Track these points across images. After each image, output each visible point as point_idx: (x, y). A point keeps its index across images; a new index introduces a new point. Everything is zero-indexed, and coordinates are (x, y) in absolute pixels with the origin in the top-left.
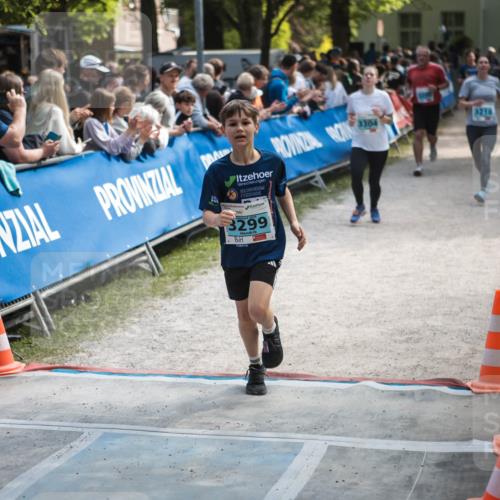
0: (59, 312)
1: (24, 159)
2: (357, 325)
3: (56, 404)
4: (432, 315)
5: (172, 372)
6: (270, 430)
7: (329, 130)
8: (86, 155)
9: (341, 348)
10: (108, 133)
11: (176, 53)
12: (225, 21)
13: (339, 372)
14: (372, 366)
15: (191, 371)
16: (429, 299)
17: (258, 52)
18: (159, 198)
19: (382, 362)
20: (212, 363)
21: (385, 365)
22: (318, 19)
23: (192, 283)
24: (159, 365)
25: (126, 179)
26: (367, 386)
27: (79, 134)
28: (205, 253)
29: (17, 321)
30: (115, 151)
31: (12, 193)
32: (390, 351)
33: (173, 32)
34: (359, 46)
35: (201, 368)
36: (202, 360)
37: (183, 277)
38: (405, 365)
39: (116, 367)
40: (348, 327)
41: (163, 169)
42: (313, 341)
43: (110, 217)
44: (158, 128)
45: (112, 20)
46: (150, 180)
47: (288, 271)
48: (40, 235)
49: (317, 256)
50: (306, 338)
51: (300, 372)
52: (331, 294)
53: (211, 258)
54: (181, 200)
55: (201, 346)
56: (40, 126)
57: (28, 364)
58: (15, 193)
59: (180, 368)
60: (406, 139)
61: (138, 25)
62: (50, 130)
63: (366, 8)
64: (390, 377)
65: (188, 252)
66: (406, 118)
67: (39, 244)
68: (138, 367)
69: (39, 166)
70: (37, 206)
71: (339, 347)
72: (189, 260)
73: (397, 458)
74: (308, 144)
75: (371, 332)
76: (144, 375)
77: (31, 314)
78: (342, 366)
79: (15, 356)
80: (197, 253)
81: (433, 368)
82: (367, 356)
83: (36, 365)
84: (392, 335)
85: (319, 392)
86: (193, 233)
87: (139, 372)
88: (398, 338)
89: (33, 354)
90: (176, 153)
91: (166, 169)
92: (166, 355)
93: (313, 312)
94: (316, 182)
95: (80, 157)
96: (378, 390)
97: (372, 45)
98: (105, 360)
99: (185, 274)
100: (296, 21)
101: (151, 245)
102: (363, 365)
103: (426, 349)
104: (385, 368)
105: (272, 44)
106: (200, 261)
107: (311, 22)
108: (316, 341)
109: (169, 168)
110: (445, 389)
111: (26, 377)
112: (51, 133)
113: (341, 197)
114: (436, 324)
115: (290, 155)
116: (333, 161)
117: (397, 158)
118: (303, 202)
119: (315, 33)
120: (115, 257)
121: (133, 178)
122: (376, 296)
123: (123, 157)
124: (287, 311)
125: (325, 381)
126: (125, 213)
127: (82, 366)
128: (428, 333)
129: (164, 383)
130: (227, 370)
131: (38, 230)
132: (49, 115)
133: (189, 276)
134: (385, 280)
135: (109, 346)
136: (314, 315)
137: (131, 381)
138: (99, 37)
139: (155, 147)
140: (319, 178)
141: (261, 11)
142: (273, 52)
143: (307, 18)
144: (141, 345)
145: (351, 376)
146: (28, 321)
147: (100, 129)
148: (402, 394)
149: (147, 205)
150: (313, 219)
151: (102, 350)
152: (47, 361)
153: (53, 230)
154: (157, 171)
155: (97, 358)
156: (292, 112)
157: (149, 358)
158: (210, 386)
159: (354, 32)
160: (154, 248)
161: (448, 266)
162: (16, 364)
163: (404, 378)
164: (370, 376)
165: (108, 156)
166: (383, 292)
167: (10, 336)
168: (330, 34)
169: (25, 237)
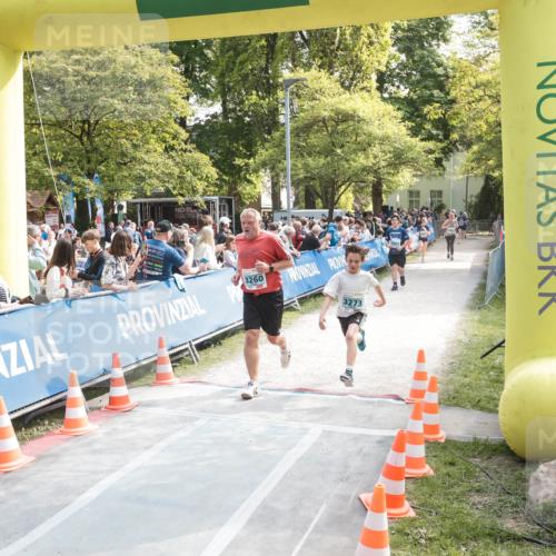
6: (295, 420)
12: (315, 195)
13: (339, 389)
17: (327, 211)
22: (365, 193)
26: (351, 398)
27: (220, 259)
31: (181, 290)
34: (387, 207)
38: (374, 386)
43: (234, 301)
48: (195, 312)
58: (183, 290)
63: (390, 188)
67: (193, 316)
69: (196, 276)
70: (194, 297)
73: (357, 438)
77: (187, 353)
81: (388, 388)
84: (371, 369)
103: (387, 378)
104: (363, 388)
107: (362, 194)
110: (391, 400)
131: (193, 309)
148: (368, 403)
152: (191, 378)
153: (201, 309)
167: (173, 365)
169: (187, 313)
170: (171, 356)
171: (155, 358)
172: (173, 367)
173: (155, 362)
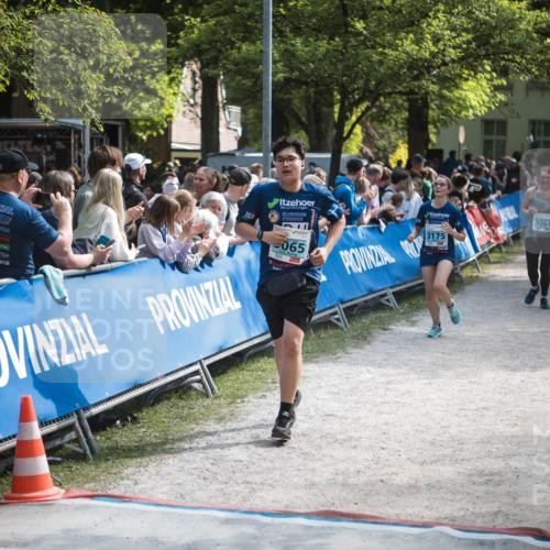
0: (102, 433)
1: (73, 265)
2: (431, 463)
3: (97, 537)
4: (514, 455)
5: (224, 506)
7: (404, 244)
8: (139, 262)
9: (413, 488)
10: (164, 240)
11: (237, 154)
12: (293, 122)
13: (410, 515)
14: (447, 510)
15: (247, 506)
16: (513, 436)
18: (217, 312)
19: (459, 506)
20: (271, 498)
21: (462, 509)
22: (393, 123)
23: (249, 407)
24: (211, 497)
25: (182, 290)
26: (441, 533)
28: (264, 374)
29: (58, 442)
30: (171, 258)
31: (57, 301)
32: (468, 494)
33: (235, 130)
34: (439, 153)
35: (258, 503)
36: (259, 494)
37: (239, 401)
38: (484, 510)
39: (163, 498)
40: (422, 464)
41: (221, 281)
42: (380, 478)
43: (162, 332)
44: (218, 235)
45: (170, 116)
46: (207, 292)
47: (355, 398)
48: (86, 348)
49: (388, 383)
50: (374, 474)
51: (368, 513)
52: (401, 426)
53: (270, 380)
54: (239, 314)
55: (258, 479)
56: (91, 229)
57: (67, 491)
58: (62, 301)
59: (234, 503)
60: (488, 257)
61: (199, 122)
62: (102, 234)
63: (446, 113)
64: (467, 524)
65: (246, 373)
66: (488, 233)
67: (85, 357)
68: (188, 499)
69: (88, 272)
70: (84, 316)
71: (411, 486)
72: (246, 382)
74: (380, 259)
75: (446, 472)
76: (194, 508)
77: (72, 435)
78: (414, 508)
79: (54, 480)
80: (255, 374)
81: (515, 515)
82: (443, 499)
83: (77, 492)
84: (470, 475)
85: (388, 536)
86: (251, 352)
87: (189, 504)
88: (476, 479)
89: (72, 479)
90: (236, 263)
91: (225, 281)
92: (218, 486)
93: (382, 445)
94: (388, 300)
95: (134, 264)
96: (453, 537)
97: (452, 153)
98: (152, 489)
99: (242, 397)
100: (369, 124)
101: (206, 363)
102: (437, 508)
103: (508, 494)
104: (462, 513)
105: (343, 149)
106: (259, 383)
107: (385, 126)
108: (384, 478)
109: (228, 279)
110: (529, 540)
111: (66, 505)
112: (102, 237)
113: (414, 318)
114: (518, 465)
115: (360, 270)
116: (407, 278)
117: (477, 277)
118: (372, 323)
119: (389, 137)
120: (166, 375)
121: (189, 289)
122: (454, 431)
123: (179, 265)
124: (354, 443)
125: (394, 524)
126: (179, 326)
127: (127, 495)
128: (510, 475)
129: (216, 518)
130: (287, 506)
131: (84, 342)
132: (103, 217)
133: (246, 399)
134: (463, 413)
135: (157, 473)
136: (383, 449)
137: (181, 515)
138: (155, 134)
139: (213, 256)
140: (391, 297)
141: (333, 112)
142: (344, 156)
143: (381, 122)
144: (192, 474)
145: (425, 520)
146: (69, 442)
147: (157, 234)
148: (480, 544)
149: (203, 319)
150: (384, 341)
151: (149, 478)
152: (89, 487)
153: (100, 343)
154: (215, 282)
155: (143, 486)
156: (363, 224)
157: (200, 489)
158: (267, 524)
159: (433, 138)
160: (209, 366)
161: (534, 400)
162: (56, 489)
163: (483, 525)
164: (446, 521)
165: (163, 263)
166: (460, 426)
167: (50, 458)
168: (406, 138)
169: (70, 349)
170: (46, 438)
171: (13, 443)
172: (50, 463)
173: (12, 450)
